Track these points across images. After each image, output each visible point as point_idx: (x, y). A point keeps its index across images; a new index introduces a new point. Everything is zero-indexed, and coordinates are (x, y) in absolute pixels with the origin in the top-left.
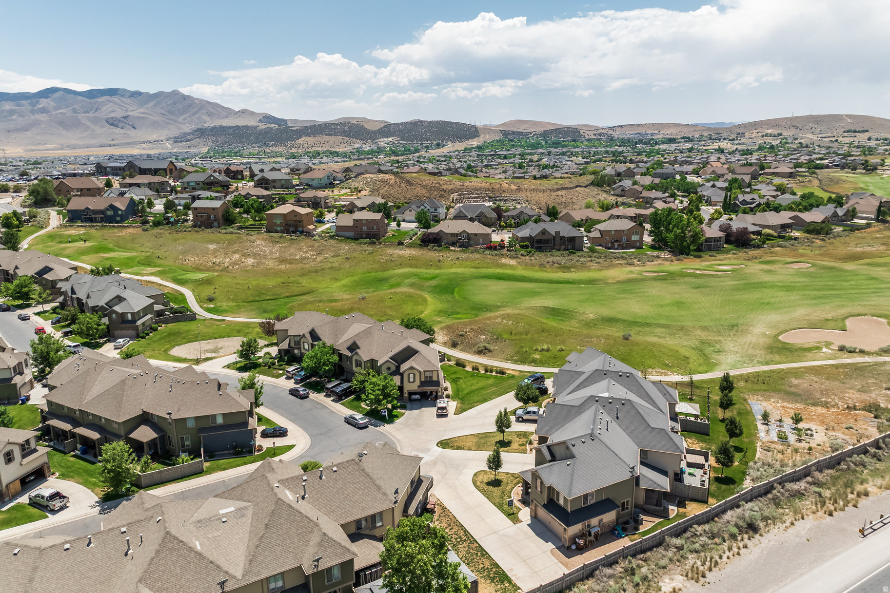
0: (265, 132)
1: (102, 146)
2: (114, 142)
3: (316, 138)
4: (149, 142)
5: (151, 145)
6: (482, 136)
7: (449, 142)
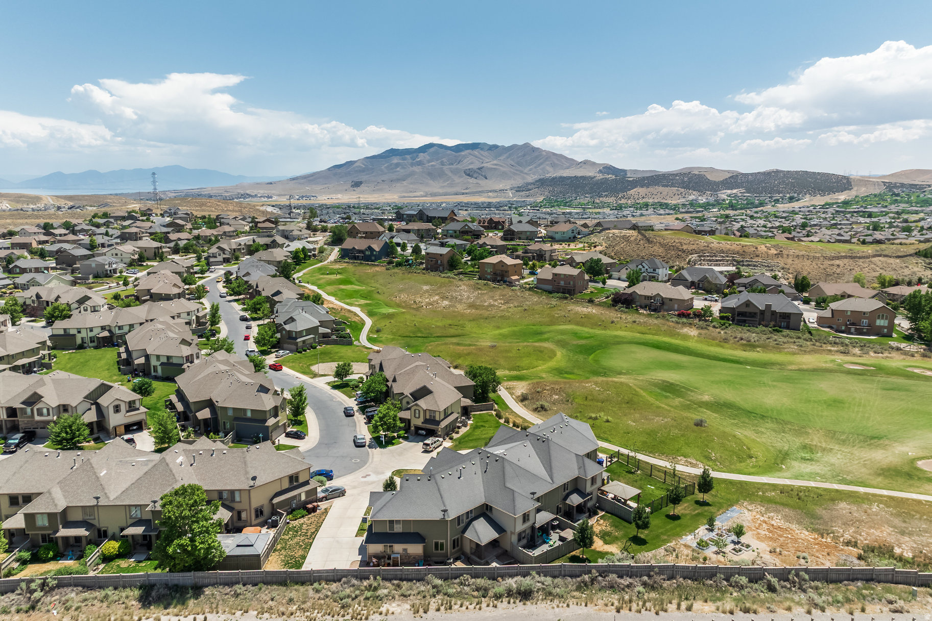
0: (601, 183)
1: (456, 194)
2: (467, 191)
3: (649, 189)
4: (495, 191)
5: (496, 194)
6: (855, 188)
7: (808, 196)
